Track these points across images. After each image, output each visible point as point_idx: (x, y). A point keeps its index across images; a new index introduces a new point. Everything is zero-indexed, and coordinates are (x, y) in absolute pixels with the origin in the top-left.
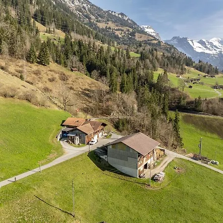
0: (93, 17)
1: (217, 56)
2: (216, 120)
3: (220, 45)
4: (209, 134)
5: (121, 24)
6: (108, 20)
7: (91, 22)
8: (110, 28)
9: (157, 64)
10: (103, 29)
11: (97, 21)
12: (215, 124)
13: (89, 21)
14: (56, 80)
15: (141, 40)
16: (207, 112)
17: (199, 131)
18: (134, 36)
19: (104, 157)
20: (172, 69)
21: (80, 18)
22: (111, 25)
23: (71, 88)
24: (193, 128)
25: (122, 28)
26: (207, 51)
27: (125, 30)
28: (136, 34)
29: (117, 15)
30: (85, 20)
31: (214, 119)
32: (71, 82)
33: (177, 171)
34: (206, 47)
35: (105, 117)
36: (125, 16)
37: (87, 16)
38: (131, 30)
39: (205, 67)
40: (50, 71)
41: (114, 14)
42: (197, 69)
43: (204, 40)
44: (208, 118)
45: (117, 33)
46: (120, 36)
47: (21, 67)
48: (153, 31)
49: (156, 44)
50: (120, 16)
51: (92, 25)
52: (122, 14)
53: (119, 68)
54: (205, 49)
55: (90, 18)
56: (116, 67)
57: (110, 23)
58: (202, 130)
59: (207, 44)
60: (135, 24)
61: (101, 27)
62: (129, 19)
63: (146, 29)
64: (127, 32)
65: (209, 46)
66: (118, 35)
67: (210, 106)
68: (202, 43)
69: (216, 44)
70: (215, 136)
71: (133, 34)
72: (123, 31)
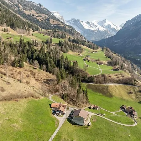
0: (21, 6)
1: (96, 32)
2: (101, 86)
3: (98, 25)
4: (98, 94)
5: (40, 12)
6: (31, 9)
7: (20, 10)
8: (33, 15)
9: (68, 48)
10: (28, 15)
11: (24, 9)
12: (101, 88)
13: (19, 9)
14: (30, 76)
15: (53, 24)
16: (97, 82)
17: (94, 92)
18: (49, 21)
19: (72, 120)
20: (76, 50)
21: (12, 7)
22: (33, 12)
23: (38, 80)
24: (92, 91)
25: (41, 15)
26: (91, 29)
27: (43, 16)
28: (51, 20)
29: (36, 5)
30: (15, 8)
31: (100, 85)
32: (37, 76)
33: (94, 120)
34: (90, 26)
35: (56, 94)
36: (42, 6)
37: (16, 6)
38: (47, 16)
39: (92, 46)
40: (25, 70)
41: (34, 4)
42: (88, 47)
43: (89, 22)
44: (97, 85)
45: (38, 18)
46: (40, 21)
47: (12, 70)
48: (59, 15)
49: (63, 27)
50: (38, 6)
51: (21, 13)
52: (40, 4)
53: (54, 59)
54: (90, 27)
55: (19, 7)
56: (52, 58)
57: (32, 10)
58: (95, 91)
59: (91, 24)
60: (48, 11)
61: (27, 14)
62: (44, 8)
63: (54, 13)
64: (44, 18)
65: (92, 25)
66: (39, 20)
67: (98, 79)
68: (88, 23)
69: (96, 24)
70: (101, 94)
71: (48, 19)
72: (42, 17)
